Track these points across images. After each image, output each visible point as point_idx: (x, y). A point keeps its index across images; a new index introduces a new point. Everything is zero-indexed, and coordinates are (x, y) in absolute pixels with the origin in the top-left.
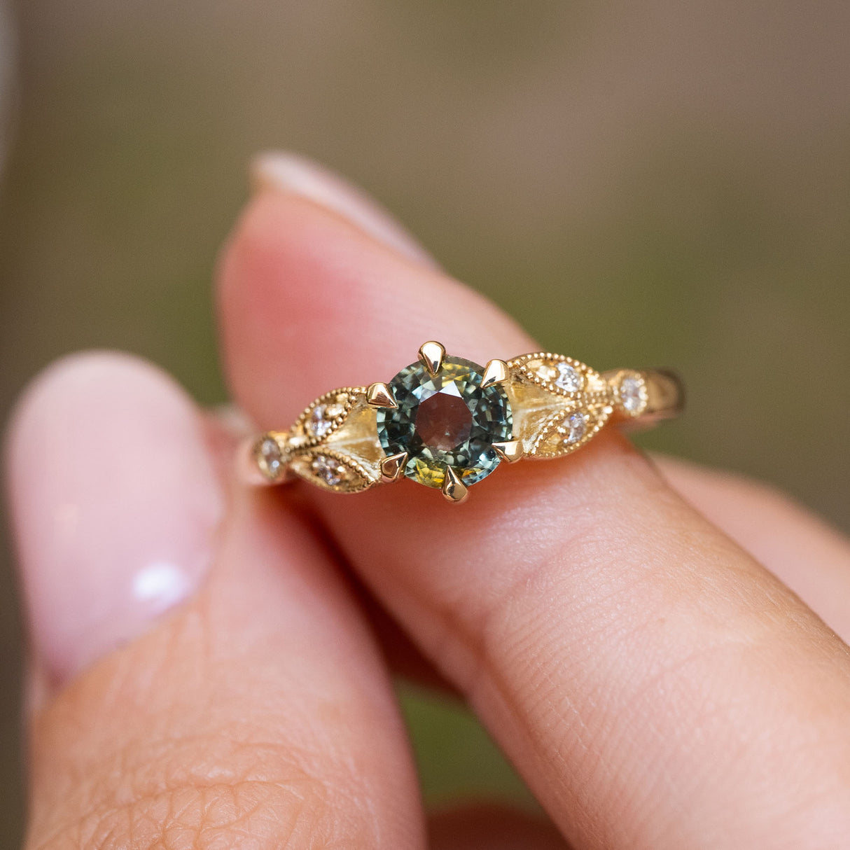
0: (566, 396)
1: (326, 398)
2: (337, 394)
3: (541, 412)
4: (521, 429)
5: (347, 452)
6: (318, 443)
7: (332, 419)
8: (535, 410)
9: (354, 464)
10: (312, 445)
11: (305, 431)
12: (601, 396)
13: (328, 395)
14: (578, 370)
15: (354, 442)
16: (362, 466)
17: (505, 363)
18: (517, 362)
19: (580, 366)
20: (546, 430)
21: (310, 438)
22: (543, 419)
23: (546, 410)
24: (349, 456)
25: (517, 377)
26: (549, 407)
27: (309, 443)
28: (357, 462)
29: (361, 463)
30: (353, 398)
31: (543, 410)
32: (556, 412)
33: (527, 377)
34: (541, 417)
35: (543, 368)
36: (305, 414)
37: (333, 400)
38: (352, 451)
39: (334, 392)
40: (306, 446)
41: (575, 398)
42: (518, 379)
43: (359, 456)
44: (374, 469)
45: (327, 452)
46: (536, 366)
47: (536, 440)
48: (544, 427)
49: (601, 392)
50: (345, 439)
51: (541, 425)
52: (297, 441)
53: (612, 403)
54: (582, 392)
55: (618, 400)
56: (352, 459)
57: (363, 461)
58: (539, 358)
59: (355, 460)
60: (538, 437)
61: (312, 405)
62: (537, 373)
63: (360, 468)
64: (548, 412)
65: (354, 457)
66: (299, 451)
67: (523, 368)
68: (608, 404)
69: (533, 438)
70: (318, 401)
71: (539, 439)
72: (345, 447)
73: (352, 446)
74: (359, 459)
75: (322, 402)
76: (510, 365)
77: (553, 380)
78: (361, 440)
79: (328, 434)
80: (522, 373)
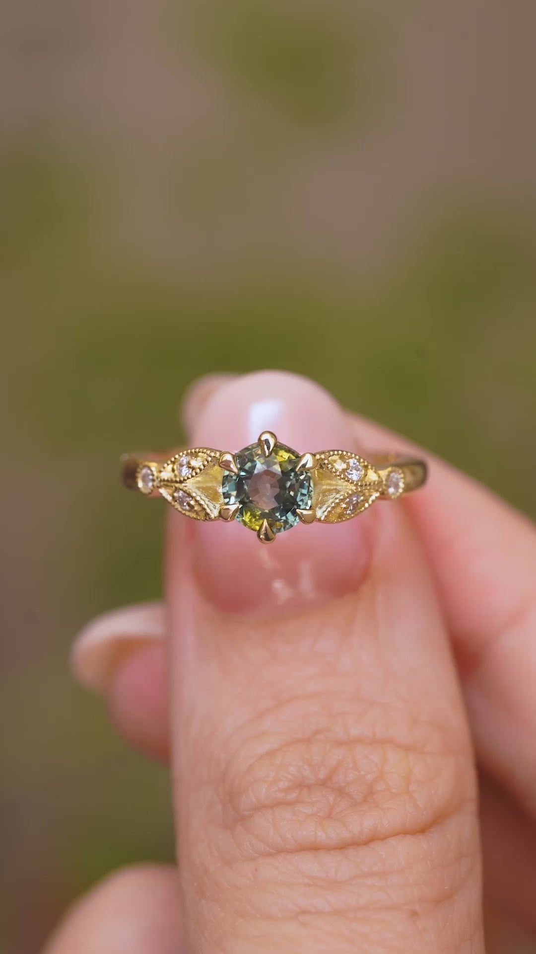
0: (351, 483)
1: (191, 452)
2: (199, 452)
3: (332, 490)
4: (317, 500)
5: (199, 493)
6: (181, 482)
7: (193, 469)
8: (328, 488)
9: (202, 502)
10: (176, 482)
11: (173, 470)
12: (374, 484)
13: (193, 451)
14: (363, 464)
15: (204, 486)
16: (207, 505)
17: (314, 455)
18: (323, 456)
19: (364, 462)
20: (333, 505)
21: (175, 476)
22: (333, 496)
23: (336, 489)
24: (200, 496)
25: (321, 466)
26: (338, 488)
27: (174, 479)
28: (204, 501)
29: (207, 502)
30: (210, 459)
31: (334, 489)
32: (342, 493)
33: (328, 468)
34: (332, 494)
35: (339, 461)
36: (175, 458)
37: (195, 455)
38: (202, 493)
39: (197, 450)
40: (172, 481)
41: (356, 485)
42: (321, 467)
43: (207, 497)
44: (215, 508)
45: (185, 489)
46: (335, 459)
47: (326, 511)
48: (333, 502)
49: (375, 481)
50: (199, 482)
51: (331, 501)
52: (167, 474)
53: (380, 490)
54: (362, 481)
55: (384, 487)
56: (201, 499)
57: (209, 501)
58: (338, 454)
59: (203, 500)
60: (327, 509)
61: (181, 454)
62: (335, 464)
63: (206, 507)
64: (338, 492)
65: (202, 497)
66: (167, 483)
67: (326, 462)
68: (377, 491)
69: (324, 508)
70: (185, 452)
71: (327, 510)
72: (198, 488)
73: (203, 488)
74: (206, 500)
75: (187, 454)
76: (318, 457)
77: (344, 470)
78: (210, 485)
79: (188, 478)
80: (325, 464)
